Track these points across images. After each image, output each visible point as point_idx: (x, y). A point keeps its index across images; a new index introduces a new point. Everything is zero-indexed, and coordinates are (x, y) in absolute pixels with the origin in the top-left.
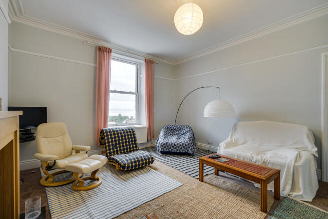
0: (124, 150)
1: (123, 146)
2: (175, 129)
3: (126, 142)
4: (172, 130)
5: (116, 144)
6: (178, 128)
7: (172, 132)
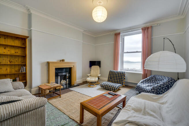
0: (114, 81)
1: (115, 79)
2: (158, 79)
3: (116, 78)
4: (156, 79)
5: (112, 78)
6: (160, 78)
7: (155, 81)
